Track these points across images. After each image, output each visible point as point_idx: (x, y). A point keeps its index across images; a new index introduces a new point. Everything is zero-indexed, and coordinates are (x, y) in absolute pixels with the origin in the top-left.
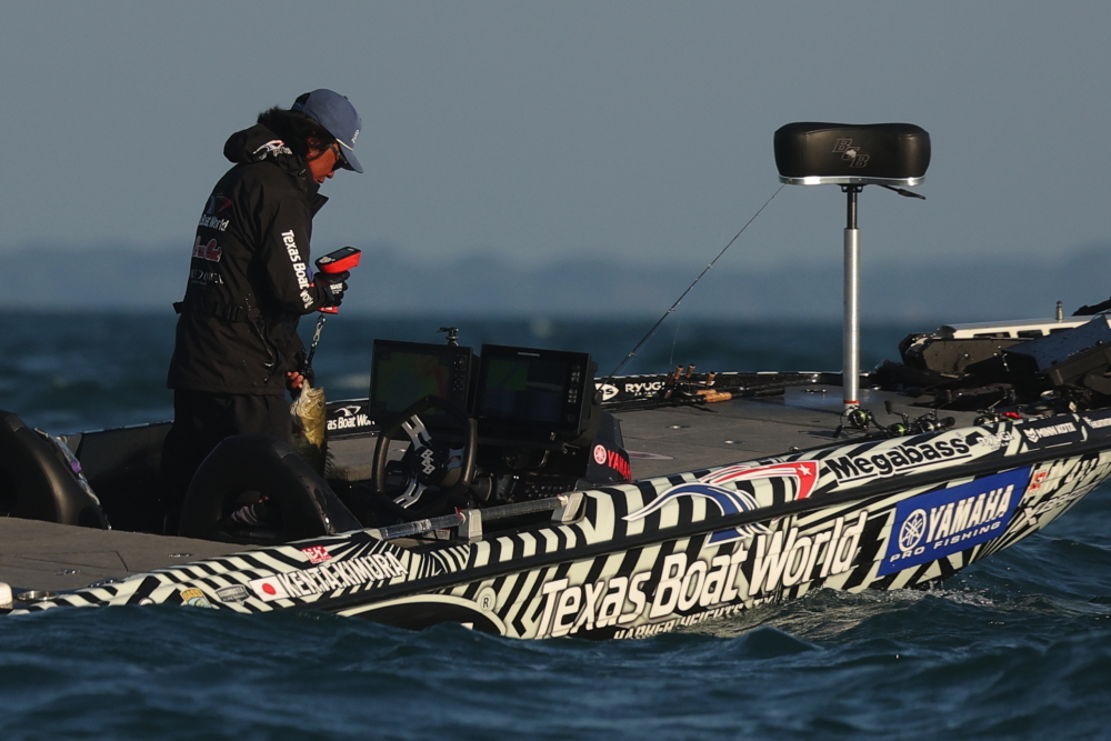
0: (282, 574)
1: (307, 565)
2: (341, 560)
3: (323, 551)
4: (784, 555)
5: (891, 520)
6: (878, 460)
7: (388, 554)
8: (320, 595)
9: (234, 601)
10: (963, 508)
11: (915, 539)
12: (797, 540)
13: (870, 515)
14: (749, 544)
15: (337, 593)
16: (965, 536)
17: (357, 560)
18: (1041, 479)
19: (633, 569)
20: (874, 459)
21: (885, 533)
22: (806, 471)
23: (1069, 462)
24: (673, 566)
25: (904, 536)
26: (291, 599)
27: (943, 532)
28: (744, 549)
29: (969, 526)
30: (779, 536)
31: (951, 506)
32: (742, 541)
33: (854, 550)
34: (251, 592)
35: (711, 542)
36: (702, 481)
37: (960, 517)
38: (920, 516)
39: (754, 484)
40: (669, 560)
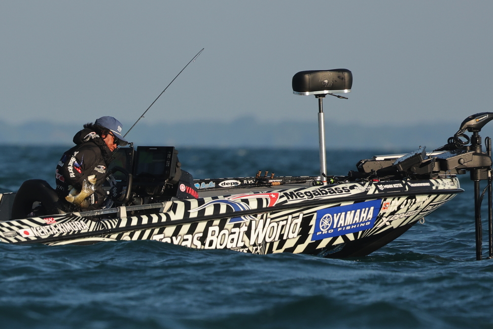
0: (33, 228)
1: (46, 224)
2: (60, 223)
3: (53, 220)
4: (265, 229)
5: (315, 218)
6: (307, 193)
7: (82, 221)
8: (49, 235)
9: (10, 237)
10: (350, 215)
11: (327, 226)
12: (270, 223)
13: (304, 215)
14: (248, 224)
15: (57, 235)
16: (353, 227)
17: (67, 224)
18: (387, 205)
19: (194, 232)
20: (305, 193)
21: (313, 222)
22: (273, 196)
23: (401, 199)
24: (213, 231)
25: (322, 224)
26: (36, 237)
27: (341, 224)
28: (246, 226)
29: (354, 222)
30: (262, 222)
31: (343, 214)
32: (245, 223)
33: (298, 229)
34: (19, 234)
35: (230, 222)
36: (226, 199)
37: (349, 219)
38: (329, 217)
39: (249, 200)
40: (211, 229)
